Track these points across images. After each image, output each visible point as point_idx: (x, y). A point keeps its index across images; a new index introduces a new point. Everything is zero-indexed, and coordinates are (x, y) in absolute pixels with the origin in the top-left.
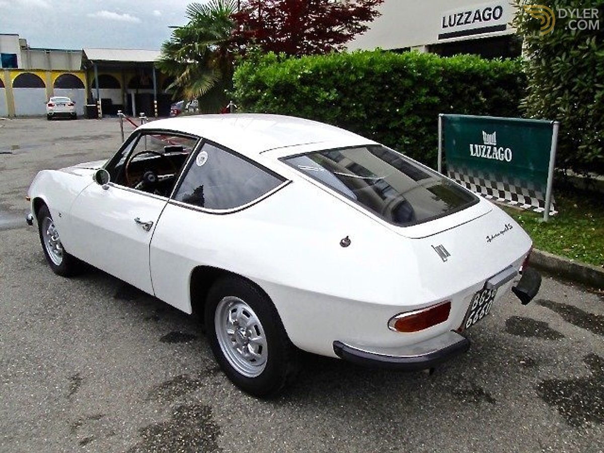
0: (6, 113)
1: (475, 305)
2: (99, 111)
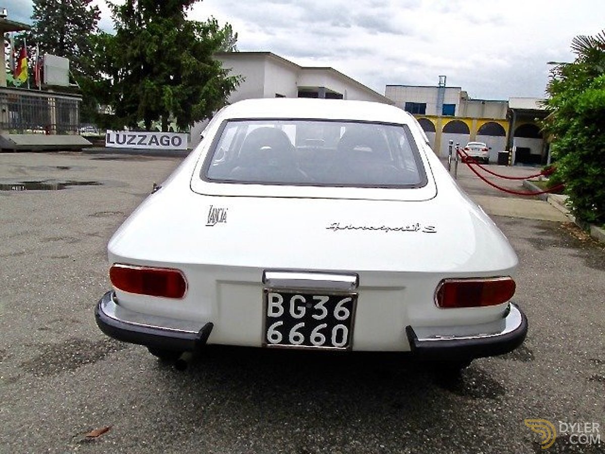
1: (276, 310)
2: (509, 158)
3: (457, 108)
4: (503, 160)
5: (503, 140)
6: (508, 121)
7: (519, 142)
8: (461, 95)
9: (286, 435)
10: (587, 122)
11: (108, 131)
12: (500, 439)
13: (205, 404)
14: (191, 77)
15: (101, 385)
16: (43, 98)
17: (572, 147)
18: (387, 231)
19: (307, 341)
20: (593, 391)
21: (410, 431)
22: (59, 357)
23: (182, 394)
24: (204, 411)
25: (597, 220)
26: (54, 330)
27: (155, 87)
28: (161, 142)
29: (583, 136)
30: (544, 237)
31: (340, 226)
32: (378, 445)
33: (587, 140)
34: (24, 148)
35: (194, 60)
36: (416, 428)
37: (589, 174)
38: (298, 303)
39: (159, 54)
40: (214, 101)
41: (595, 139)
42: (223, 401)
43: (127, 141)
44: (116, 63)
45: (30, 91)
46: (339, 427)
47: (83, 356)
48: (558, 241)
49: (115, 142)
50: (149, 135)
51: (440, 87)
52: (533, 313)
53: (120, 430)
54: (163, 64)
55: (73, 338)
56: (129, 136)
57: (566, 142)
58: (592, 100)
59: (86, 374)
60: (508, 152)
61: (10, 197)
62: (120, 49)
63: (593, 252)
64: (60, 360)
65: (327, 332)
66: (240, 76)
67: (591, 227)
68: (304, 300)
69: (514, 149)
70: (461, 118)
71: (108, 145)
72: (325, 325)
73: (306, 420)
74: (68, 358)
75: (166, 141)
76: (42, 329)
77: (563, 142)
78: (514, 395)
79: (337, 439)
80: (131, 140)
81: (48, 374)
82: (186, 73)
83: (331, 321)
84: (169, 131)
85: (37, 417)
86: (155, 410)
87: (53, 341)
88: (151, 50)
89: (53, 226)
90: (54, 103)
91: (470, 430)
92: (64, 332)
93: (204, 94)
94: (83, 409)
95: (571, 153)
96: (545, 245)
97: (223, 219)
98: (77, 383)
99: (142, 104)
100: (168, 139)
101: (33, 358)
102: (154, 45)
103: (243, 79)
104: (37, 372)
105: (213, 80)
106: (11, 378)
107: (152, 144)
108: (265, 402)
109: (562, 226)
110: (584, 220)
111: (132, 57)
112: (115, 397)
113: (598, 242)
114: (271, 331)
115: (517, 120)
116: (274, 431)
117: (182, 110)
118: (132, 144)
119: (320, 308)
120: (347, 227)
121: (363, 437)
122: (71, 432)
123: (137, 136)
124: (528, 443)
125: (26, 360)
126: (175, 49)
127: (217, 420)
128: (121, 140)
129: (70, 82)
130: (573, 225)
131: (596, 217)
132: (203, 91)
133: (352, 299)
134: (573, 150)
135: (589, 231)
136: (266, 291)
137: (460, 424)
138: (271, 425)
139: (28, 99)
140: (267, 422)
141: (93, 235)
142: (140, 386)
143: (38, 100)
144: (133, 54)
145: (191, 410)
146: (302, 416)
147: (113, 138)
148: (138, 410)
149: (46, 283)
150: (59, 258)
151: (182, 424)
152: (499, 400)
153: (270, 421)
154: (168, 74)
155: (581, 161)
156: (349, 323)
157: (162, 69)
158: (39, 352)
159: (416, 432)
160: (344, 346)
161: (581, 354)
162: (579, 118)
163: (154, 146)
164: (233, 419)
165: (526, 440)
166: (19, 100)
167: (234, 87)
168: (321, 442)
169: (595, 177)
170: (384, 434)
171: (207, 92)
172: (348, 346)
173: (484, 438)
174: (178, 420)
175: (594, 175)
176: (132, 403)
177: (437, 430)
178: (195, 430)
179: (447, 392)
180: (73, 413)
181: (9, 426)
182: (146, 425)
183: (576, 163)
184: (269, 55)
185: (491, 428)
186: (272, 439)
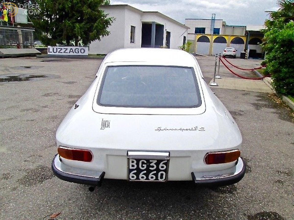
0: (208, 53)
1: (133, 166)
2: (246, 55)
3: (220, 30)
4: (243, 56)
5: (243, 46)
6: (245, 37)
7: (251, 47)
8: (223, 23)
9: (139, 215)
10: (282, 46)
11: (49, 47)
12: (233, 214)
13: (102, 199)
14: (88, 19)
15: (55, 191)
16: (15, 30)
17: (275, 58)
18: (182, 131)
19: (147, 178)
20: (277, 188)
21: (194, 212)
22: (35, 176)
23: (92, 194)
24: (102, 203)
25: (286, 93)
26: (31, 161)
27: (70, 24)
28: (75, 52)
29: (280, 53)
30: (260, 102)
31: (161, 129)
32: (179, 219)
33: (282, 55)
34: (8, 56)
35: (89, 10)
36: (196, 210)
37: (282, 71)
38: (143, 163)
39: (72, 8)
40: (101, 31)
41: (286, 54)
42: (110, 198)
43: (58, 51)
44: (50, 12)
45: (8, 27)
46: (162, 210)
47: (45, 175)
48: (267, 104)
49: (52, 52)
50: (69, 48)
51: (212, 19)
52: (252, 147)
53: (65, 214)
54: (74, 12)
55: (40, 165)
56: (59, 49)
57: (272, 55)
58: (285, 35)
59: (48, 185)
60: (245, 52)
61: (4, 86)
62: (53, 5)
63: (283, 111)
64: (35, 177)
65: (156, 175)
66: (113, 17)
67: (282, 97)
68: (145, 162)
69: (248, 51)
70: (223, 35)
71: (49, 53)
72: (155, 172)
73: (147, 207)
74: (38, 177)
75: (77, 51)
76: (25, 161)
77: (271, 55)
78: (241, 191)
79: (161, 216)
80: (60, 51)
81: (30, 185)
82: (85, 17)
83: (158, 170)
84: (78, 46)
85: (27, 208)
86: (80, 203)
87: (31, 167)
88: (67, 5)
89: (25, 102)
90: (21, 33)
91: (220, 210)
92: (36, 162)
93: (95, 27)
94: (47, 203)
95: (274, 61)
96: (260, 107)
97: (108, 126)
98: (44, 190)
99: (65, 32)
100: (78, 50)
101: (23, 177)
102: (69, 3)
103: (114, 19)
104: (25, 184)
105: (99, 20)
106: (13, 188)
107: (70, 53)
108: (129, 198)
109: (269, 95)
110: (279, 92)
111: (59, 9)
112: (62, 197)
113: (286, 104)
114: (131, 174)
115: (250, 36)
116: (133, 213)
117: (84, 36)
118: (61, 53)
119: (153, 165)
120: (165, 129)
121: (173, 215)
122: (43, 215)
123: (63, 49)
124: (245, 216)
125: (19, 178)
126: (80, 5)
127: (108, 208)
128: (55, 51)
129: (28, 22)
130: (275, 95)
131: (286, 92)
132: (95, 26)
133: (167, 161)
134: (275, 59)
135: (282, 99)
136: (129, 159)
137: (216, 207)
138: (132, 210)
139: (8, 31)
140: (130, 208)
141: (45, 107)
142: (72, 190)
143: (13, 31)
144: (59, 7)
145: (96, 203)
146: (146, 205)
147: (51, 50)
148: (72, 203)
149: (25, 135)
150: (30, 121)
151: (92, 210)
152: (234, 194)
153: (131, 208)
154: (77, 17)
155: (279, 65)
156: (166, 171)
157: (73, 15)
158: (25, 174)
159: (196, 212)
160: (164, 180)
161: (273, 168)
162: (279, 44)
163: (71, 54)
164: (115, 207)
165: (245, 215)
166: (3, 32)
167: (110, 23)
168: (154, 217)
169: (285, 73)
170: (182, 213)
171: (97, 27)
172: (165, 180)
173: (226, 214)
174: (90, 208)
175: (285, 72)
176: (69, 200)
177: (206, 210)
178: (99, 213)
179: (211, 190)
180: (43, 205)
181: (15, 213)
182: (76, 211)
183: (276, 66)
184: (127, 6)
185: (230, 209)
186: (132, 217)
